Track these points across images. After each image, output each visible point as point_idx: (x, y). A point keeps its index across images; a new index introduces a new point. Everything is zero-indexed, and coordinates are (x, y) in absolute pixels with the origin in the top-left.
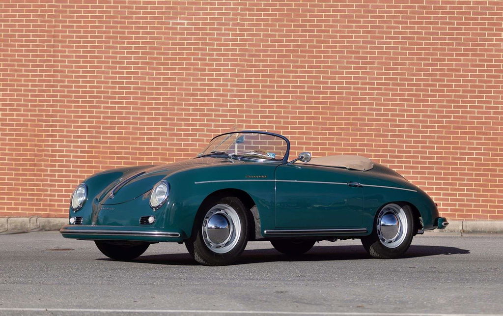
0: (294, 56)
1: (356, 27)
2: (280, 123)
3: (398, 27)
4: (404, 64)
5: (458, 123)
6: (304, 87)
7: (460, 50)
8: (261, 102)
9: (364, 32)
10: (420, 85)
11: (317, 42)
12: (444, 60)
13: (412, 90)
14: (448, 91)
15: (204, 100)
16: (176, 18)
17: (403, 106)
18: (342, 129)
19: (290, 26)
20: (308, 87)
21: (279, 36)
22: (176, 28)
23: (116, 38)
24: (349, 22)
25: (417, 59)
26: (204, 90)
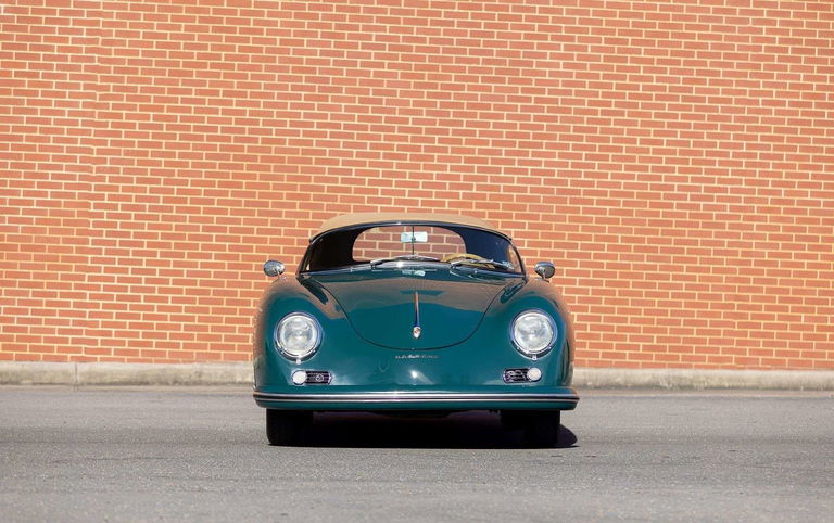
0: (199, 74)
1: (310, 25)
2: (171, 191)
3: (384, 29)
4: (393, 93)
5: (484, 197)
6: (215, 129)
7: (490, 71)
8: (138, 153)
9: (323, 35)
10: (419, 131)
11: (241, 49)
12: (462, 88)
13: (406, 139)
14: (468, 142)
15: (33, 148)
17: (391, 166)
18: (283, 205)
19: (193, 19)
20: (224, 130)
21: (172, 36)
24: (297, 15)
25: (416, 85)
26: (34, 130)
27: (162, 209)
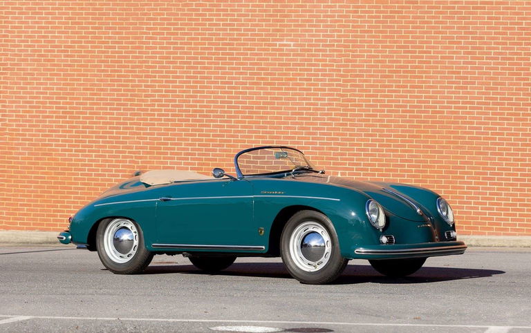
0: (397, 77)
1: (457, 48)
2: (383, 141)
3: (498, 49)
4: (504, 84)
6: (406, 106)
8: (365, 120)
9: (464, 53)
10: (519, 104)
11: (419, 62)
13: (511, 109)
16: (282, 40)
17: (503, 124)
18: (444, 147)
19: (393, 47)
20: (411, 107)
21: (382, 56)
22: (282, 50)
23: (225, 59)
24: (450, 43)
25: (517, 79)
26: (310, 109)
27: (378, 150)
